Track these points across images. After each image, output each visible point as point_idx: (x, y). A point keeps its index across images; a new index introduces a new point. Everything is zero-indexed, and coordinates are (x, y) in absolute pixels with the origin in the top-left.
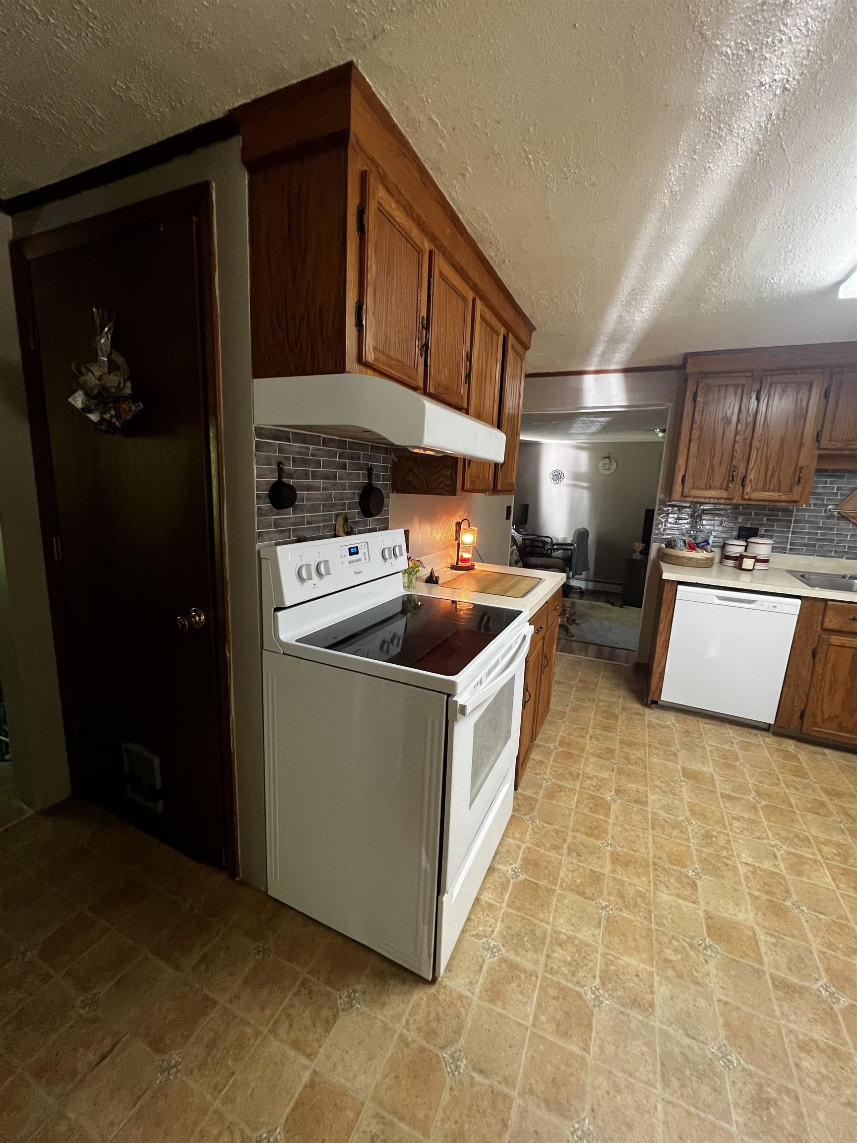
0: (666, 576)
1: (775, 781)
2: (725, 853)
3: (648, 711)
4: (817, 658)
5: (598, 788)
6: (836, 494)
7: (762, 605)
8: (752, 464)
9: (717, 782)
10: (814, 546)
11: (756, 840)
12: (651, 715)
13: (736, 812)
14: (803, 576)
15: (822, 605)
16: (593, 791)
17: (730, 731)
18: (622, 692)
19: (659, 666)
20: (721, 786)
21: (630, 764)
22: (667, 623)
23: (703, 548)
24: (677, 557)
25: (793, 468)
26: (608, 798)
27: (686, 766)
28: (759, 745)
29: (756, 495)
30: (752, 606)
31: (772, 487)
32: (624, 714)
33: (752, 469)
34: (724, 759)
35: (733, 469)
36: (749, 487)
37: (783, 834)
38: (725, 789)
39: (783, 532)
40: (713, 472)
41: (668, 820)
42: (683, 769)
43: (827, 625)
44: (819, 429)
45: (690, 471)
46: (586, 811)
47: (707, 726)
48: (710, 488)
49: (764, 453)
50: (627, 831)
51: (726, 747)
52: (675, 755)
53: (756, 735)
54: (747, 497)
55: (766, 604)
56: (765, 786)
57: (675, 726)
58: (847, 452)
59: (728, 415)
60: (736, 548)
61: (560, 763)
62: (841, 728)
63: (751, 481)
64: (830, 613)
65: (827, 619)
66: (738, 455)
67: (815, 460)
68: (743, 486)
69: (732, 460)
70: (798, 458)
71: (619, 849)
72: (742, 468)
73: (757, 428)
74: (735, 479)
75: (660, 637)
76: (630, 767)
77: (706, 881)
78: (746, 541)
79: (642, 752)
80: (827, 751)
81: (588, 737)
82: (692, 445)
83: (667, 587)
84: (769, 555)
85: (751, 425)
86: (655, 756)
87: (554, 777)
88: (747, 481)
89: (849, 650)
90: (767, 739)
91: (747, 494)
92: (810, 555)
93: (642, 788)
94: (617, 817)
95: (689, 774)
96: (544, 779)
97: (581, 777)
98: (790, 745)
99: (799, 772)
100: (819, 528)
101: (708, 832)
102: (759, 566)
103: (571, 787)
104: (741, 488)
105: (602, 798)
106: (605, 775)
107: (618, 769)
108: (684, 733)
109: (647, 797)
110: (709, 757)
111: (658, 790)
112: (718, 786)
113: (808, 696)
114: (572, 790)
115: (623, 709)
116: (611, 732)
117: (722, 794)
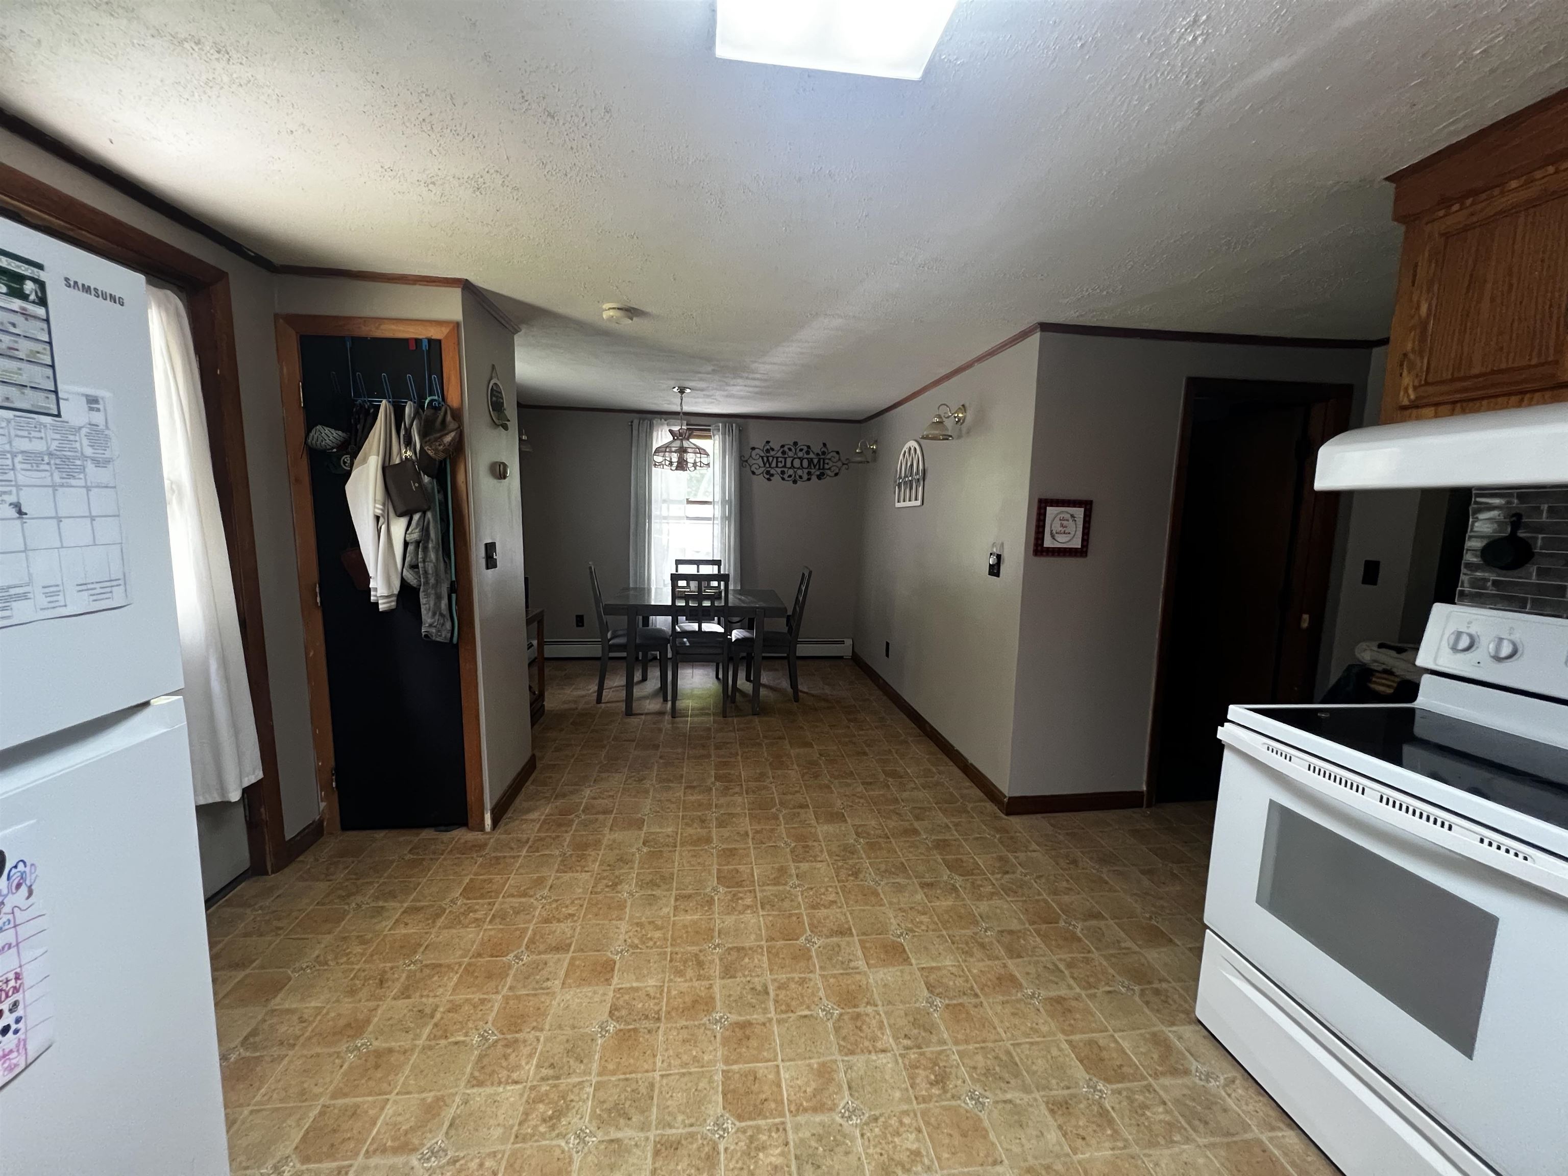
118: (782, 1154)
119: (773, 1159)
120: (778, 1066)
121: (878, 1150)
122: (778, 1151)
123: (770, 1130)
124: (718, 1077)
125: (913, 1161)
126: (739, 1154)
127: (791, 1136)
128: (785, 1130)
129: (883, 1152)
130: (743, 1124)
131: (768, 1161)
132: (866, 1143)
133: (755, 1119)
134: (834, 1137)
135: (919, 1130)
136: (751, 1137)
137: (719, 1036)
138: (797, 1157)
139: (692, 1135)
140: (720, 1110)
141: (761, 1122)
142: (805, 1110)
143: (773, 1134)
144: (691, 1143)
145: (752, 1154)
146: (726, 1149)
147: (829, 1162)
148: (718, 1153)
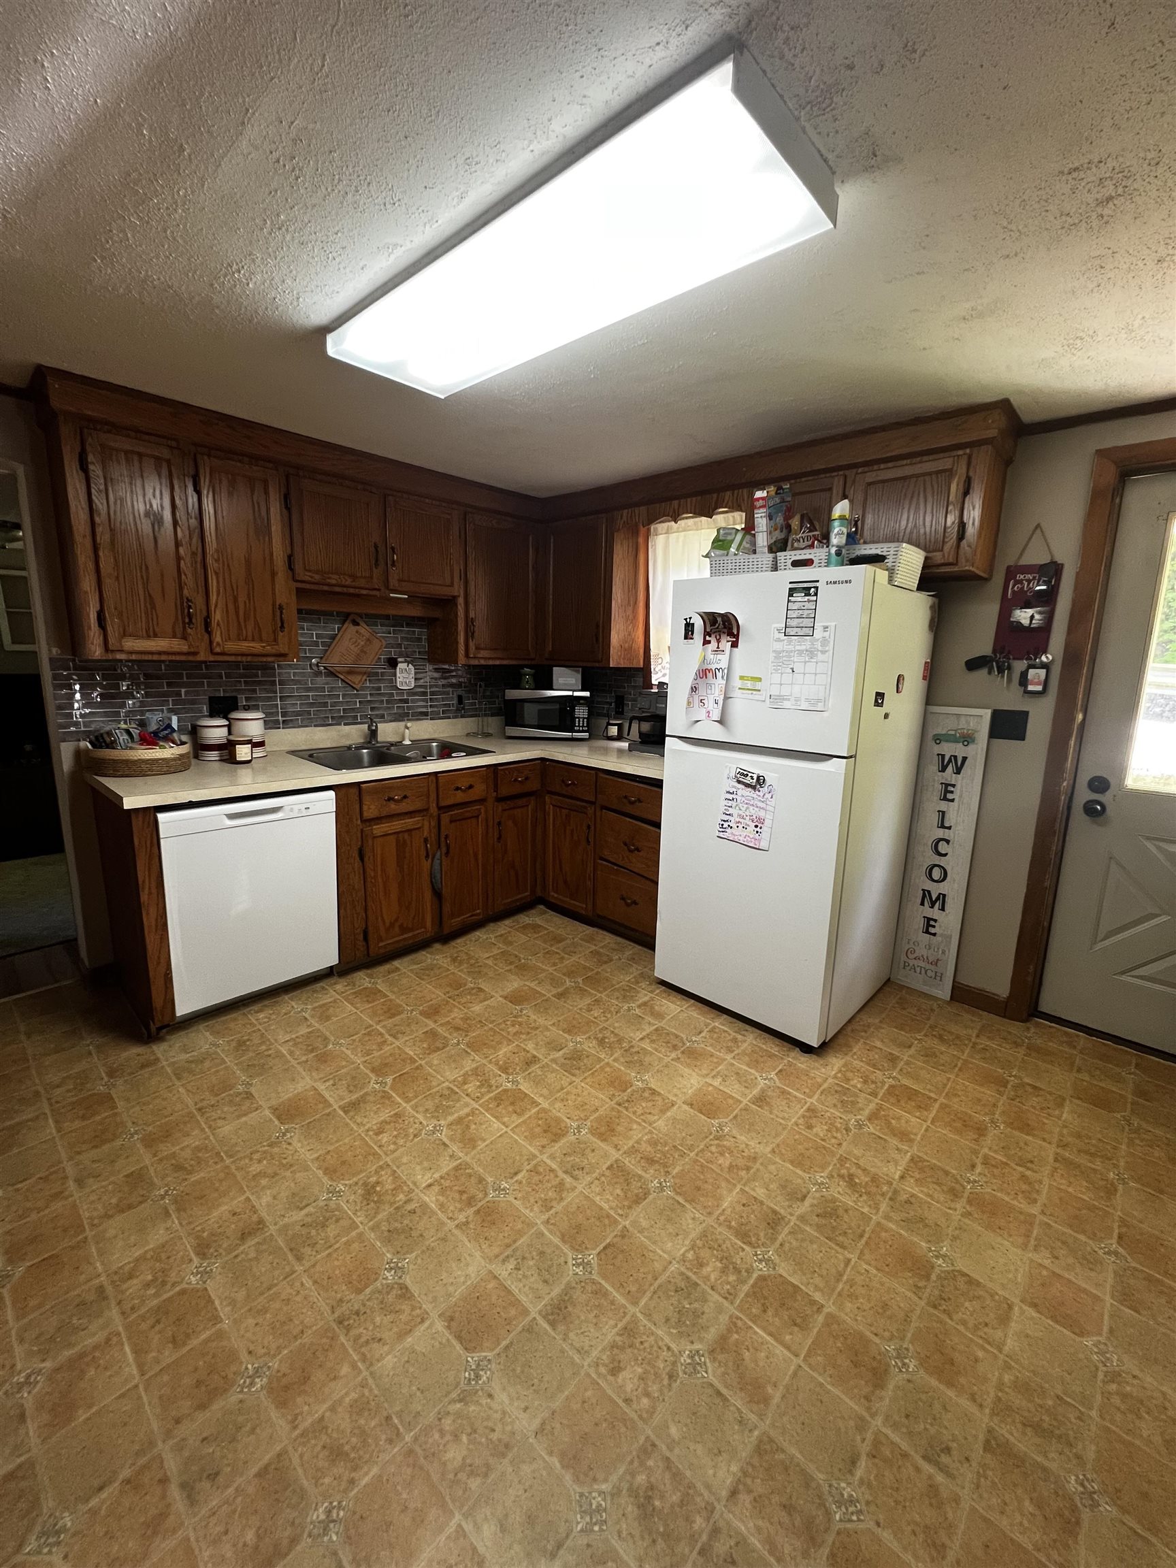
0: (129, 803)
1: (379, 1039)
2: (401, 1197)
3: (159, 1049)
4: (366, 859)
5: (159, 1281)
6: (316, 644)
7: (292, 810)
8: (213, 598)
9: (327, 1095)
10: (309, 712)
11: (416, 1140)
12: (170, 1052)
13: (373, 1121)
14: (311, 756)
15: (354, 791)
16: (156, 1295)
17: (293, 1003)
18: (90, 1043)
19: (159, 963)
20: (335, 1097)
21: (190, 1173)
22: (154, 885)
23: (167, 739)
24: (128, 763)
25: (271, 607)
26: (193, 1279)
27: (274, 1103)
28: (335, 1001)
29: (231, 646)
30: (279, 815)
31: (250, 634)
32: (120, 1082)
33: (216, 606)
34: (312, 1051)
35: (185, 606)
36: (218, 633)
37: (430, 1104)
38: (342, 1099)
39: (269, 699)
40: (153, 607)
41: (309, 1219)
42: (274, 1110)
43: (367, 815)
44: (289, 552)
45: (110, 603)
46: (169, 1356)
47: (261, 1015)
48: (155, 635)
49: (227, 581)
50: (264, 1311)
51: (303, 1030)
52: (249, 1096)
53: (323, 988)
54: (218, 650)
55: (296, 808)
56: (376, 1054)
57: (218, 1046)
58: (326, 588)
59: (155, 507)
60: (215, 731)
61: (40, 1306)
62: (404, 930)
63: (218, 624)
64: (367, 800)
65: (365, 808)
66: (189, 580)
67: (294, 598)
68: (209, 633)
69: (181, 589)
70: (274, 594)
71: (274, 1364)
72: (199, 601)
73: (208, 539)
74: (194, 621)
75: (148, 914)
76: (194, 1178)
77: (411, 1266)
78: (228, 719)
79: (196, 1132)
80: (396, 963)
81: (71, 1184)
82: (101, 554)
83: (137, 824)
84: (263, 735)
85: (197, 531)
86: (220, 1123)
87: (44, 1354)
88: (214, 624)
89: (392, 837)
90: (339, 987)
91: (218, 644)
92: (307, 726)
93: (237, 1202)
94: (233, 1303)
95: (287, 1113)
96: (20, 1386)
97: (109, 1290)
98: (362, 979)
99: (392, 1011)
100: (309, 689)
101: (365, 1184)
102: (258, 752)
103: (100, 1337)
104: (206, 636)
105: (183, 1292)
106: (158, 1236)
107: (175, 1202)
108: (237, 1049)
109: (254, 1210)
110: (294, 1062)
111: (264, 1182)
112: (331, 1100)
113: (366, 910)
114: (108, 1340)
115: (111, 1073)
116: (115, 1137)
117: (343, 1108)
118: (707, 1278)
119: (709, 1269)
120: (797, 1356)
121: (646, 1345)
122: (713, 1277)
123: (734, 1287)
124: (817, 1296)
125: (613, 1360)
126: (732, 1254)
127: (716, 1297)
128: (726, 1298)
129: (642, 1347)
130: (755, 1275)
131: (711, 1264)
132: (660, 1343)
133: (752, 1286)
134: (687, 1326)
135: (627, 1401)
136: (740, 1272)
137: (876, 1340)
138: (696, 1284)
139: (773, 1240)
140: (781, 1272)
141: (746, 1288)
142: (729, 1330)
143: (728, 1287)
144: (766, 1235)
145: (724, 1261)
146: (743, 1250)
147: (674, 1301)
148: (744, 1243)
